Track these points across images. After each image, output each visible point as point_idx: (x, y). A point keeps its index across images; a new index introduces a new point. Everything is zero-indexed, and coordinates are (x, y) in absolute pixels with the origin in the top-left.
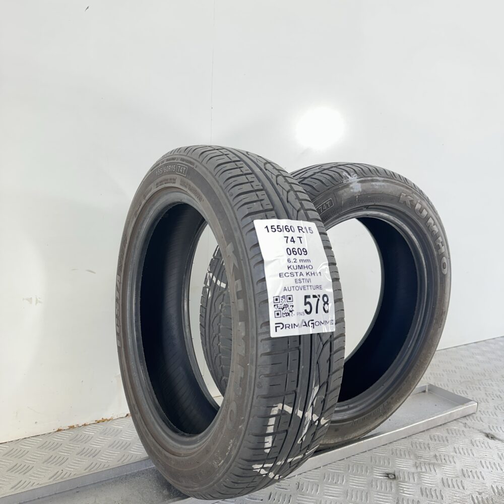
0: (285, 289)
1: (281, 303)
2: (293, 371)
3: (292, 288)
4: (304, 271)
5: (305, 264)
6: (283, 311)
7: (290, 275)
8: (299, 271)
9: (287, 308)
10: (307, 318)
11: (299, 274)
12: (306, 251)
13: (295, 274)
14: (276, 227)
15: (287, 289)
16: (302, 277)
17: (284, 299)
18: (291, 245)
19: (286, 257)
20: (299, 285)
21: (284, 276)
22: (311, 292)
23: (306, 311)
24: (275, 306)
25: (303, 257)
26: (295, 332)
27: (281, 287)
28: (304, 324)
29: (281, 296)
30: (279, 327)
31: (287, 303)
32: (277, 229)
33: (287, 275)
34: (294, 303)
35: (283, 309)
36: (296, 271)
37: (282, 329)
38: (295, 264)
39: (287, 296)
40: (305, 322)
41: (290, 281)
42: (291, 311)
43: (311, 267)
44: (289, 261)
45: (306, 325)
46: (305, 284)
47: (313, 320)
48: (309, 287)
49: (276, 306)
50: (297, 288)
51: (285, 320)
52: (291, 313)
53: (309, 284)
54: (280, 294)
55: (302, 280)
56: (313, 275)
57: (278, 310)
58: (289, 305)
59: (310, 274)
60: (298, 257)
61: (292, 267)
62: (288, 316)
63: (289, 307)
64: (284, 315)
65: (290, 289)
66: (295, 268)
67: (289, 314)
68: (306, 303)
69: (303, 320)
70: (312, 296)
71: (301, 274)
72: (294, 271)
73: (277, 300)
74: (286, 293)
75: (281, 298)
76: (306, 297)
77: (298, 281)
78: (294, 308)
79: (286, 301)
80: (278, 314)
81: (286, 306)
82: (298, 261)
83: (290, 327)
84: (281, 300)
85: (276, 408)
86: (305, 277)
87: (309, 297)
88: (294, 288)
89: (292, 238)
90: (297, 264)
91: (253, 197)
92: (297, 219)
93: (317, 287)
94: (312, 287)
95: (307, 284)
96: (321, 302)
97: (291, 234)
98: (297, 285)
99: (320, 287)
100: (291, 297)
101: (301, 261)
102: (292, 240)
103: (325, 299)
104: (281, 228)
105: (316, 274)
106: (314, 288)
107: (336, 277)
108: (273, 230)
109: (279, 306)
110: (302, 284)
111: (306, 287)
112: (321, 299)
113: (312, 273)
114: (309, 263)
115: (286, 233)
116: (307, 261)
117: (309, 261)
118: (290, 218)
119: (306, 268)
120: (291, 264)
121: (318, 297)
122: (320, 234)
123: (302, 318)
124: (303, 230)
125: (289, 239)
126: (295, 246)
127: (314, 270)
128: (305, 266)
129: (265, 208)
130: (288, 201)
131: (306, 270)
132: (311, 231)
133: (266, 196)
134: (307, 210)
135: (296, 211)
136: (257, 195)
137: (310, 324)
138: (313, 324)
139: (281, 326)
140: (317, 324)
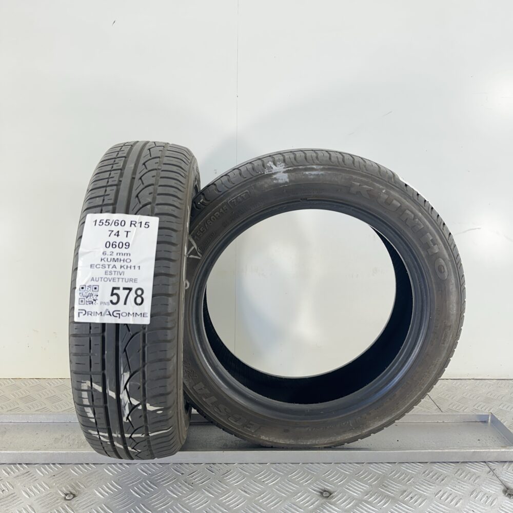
0: (93, 279)
1: (86, 292)
2: (96, 354)
3: (100, 279)
4: (118, 264)
5: (122, 257)
6: (87, 300)
7: (101, 266)
8: (112, 263)
9: (92, 297)
10: (112, 308)
11: (111, 267)
12: (129, 245)
13: (107, 266)
14: (104, 222)
15: (95, 279)
16: (114, 269)
17: (89, 289)
18: (113, 239)
19: (103, 249)
20: (108, 276)
21: (95, 267)
22: (122, 285)
23: (111, 301)
24: (80, 293)
25: (124, 250)
26: (97, 320)
27: (89, 276)
28: (108, 313)
29: (87, 285)
30: (82, 313)
31: (92, 292)
32: (104, 223)
33: (98, 266)
34: (99, 293)
35: (87, 297)
36: (109, 263)
37: (84, 315)
38: (109, 257)
39: (93, 286)
40: (109, 312)
41: (100, 273)
42: (94, 300)
43: (128, 261)
44: (104, 253)
45: (110, 314)
46: (116, 276)
47: (119, 311)
48: (121, 280)
50: (106, 280)
51: (88, 308)
52: (94, 302)
53: (122, 276)
54: (87, 283)
55: (113, 273)
56: (129, 268)
57: (82, 297)
58: (94, 294)
59: (125, 267)
60: (117, 250)
61: (106, 260)
62: (91, 305)
63: (94, 296)
64: (87, 303)
65: (97, 280)
66: (109, 260)
67: (92, 302)
68: (112, 294)
69: (107, 310)
70: (121, 289)
71: (114, 266)
72: (106, 263)
73: (82, 288)
74: (93, 283)
75: (87, 287)
76: (114, 288)
77: (109, 273)
78: (98, 298)
79: (91, 290)
80: (82, 301)
81: (90, 295)
82: (115, 254)
83: (93, 314)
84: (86, 289)
85: (85, 384)
86: (118, 269)
87: (118, 288)
88: (103, 279)
89: (118, 232)
90: (112, 257)
91: (101, 192)
92: (136, 214)
93: (131, 280)
94: (124, 280)
95: (119, 276)
96: (132, 295)
97: (119, 228)
98: (106, 276)
99: (135, 281)
100: (97, 287)
101: (118, 254)
102: (117, 234)
103: (139, 292)
104: (110, 222)
105: (133, 268)
106: (127, 281)
107: (163, 272)
108: (101, 224)
109: (84, 294)
110: (113, 276)
111: (117, 280)
112: (133, 291)
113: (129, 266)
114: (128, 257)
115: (113, 227)
116: (126, 255)
117: (128, 255)
118: (127, 212)
119: (122, 262)
120: (106, 256)
121: (130, 289)
122: (159, 228)
123: (106, 307)
124: (136, 225)
125: (113, 233)
126: (118, 240)
127: (132, 264)
128: (122, 259)
129: (105, 203)
130: (137, 196)
131: (122, 263)
132: (147, 226)
133: (114, 191)
134: (158, 204)
135: (141, 206)
136: (106, 190)
137: (115, 314)
138: (119, 314)
139: (84, 312)
140: (124, 314)
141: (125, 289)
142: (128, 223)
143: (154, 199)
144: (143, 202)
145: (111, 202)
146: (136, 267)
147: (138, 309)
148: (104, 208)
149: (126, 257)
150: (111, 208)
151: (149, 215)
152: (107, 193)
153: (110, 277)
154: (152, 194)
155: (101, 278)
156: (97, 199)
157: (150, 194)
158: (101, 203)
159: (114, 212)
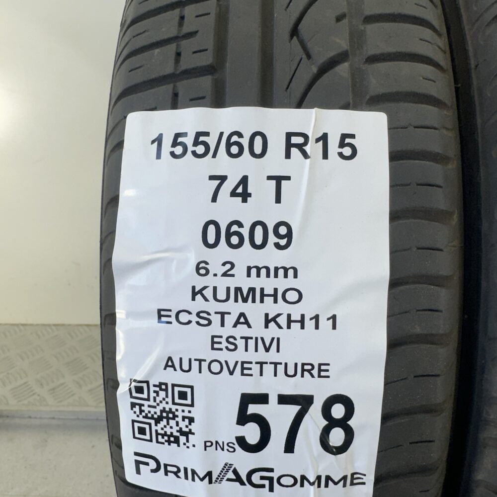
0: (169, 363)
1: (152, 403)
3: (195, 365)
4: (255, 311)
5: (268, 284)
6: (159, 428)
7: (194, 318)
8: (235, 308)
9: (172, 423)
11: (230, 320)
12: (289, 235)
13: (216, 319)
14: (189, 141)
15: (177, 364)
16: (242, 330)
17: (162, 394)
19: (196, 252)
20: (223, 356)
21: (173, 319)
22: (273, 385)
23: (241, 441)
24: (133, 404)
25: (271, 257)
27: (157, 355)
28: (231, 475)
29: (154, 381)
30: (147, 464)
31: (174, 408)
32: (190, 148)
33: (184, 317)
34: (195, 413)
35: (158, 421)
36: (223, 307)
37: (152, 471)
38: (223, 284)
39: (173, 386)
42: (186, 434)
43: (292, 296)
44: (202, 268)
45: (238, 479)
46: (252, 356)
48: (269, 369)
49: (137, 409)
50: (216, 367)
51: (166, 453)
52: (183, 439)
53: (272, 356)
54: (152, 372)
55: (241, 343)
56: (296, 326)
57: (141, 419)
58: (180, 414)
59: (282, 321)
60: (246, 256)
61: (208, 293)
62: (174, 445)
63: (179, 419)
64: (160, 439)
65: (186, 367)
66: (222, 295)
67: (177, 441)
68: (243, 418)
70: (273, 399)
71: (242, 320)
72: (213, 307)
73: (139, 390)
74: (172, 377)
75: (152, 389)
76: (247, 399)
77: (225, 344)
78: (193, 427)
79: (169, 400)
80: (142, 431)
81: (168, 415)
82: (240, 271)
83: (182, 474)
84: (152, 395)
86: (258, 329)
87: (262, 399)
88: (205, 365)
89: (244, 181)
90: (233, 283)
91: (167, 25)
92: (299, 105)
93: (306, 369)
94: (281, 368)
95: (262, 356)
96: (314, 421)
97: (246, 165)
98: (216, 355)
99: (322, 371)
100: (189, 390)
101: (254, 272)
102: (240, 190)
103: (338, 411)
104: (212, 141)
105: (310, 324)
106: (291, 371)
107: (418, 330)
108: (178, 150)
109: (146, 409)
110: (240, 355)
111: (256, 368)
112: (316, 409)
113: (296, 317)
114: (291, 282)
115: (223, 164)
116: (281, 272)
117: (291, 273)
118: (266, 100)
119: (269, 300)
120: (209, 281)
121: (305, 402)
122: (394, 157)
123: (224, 457)
124: (308, 148)
125: (228, 186)
126: (247, 213)
127: (306, 308)
128: (269, 291)
129: (184, 66)
130: (295, 32)
131: (270, 307)
132: (347, 151)
133: (211, 20)
134: (373, 59)
135: (315, 70)
136: (182, 18)
137: (256, 478)
138: (271, 479)
139: (153, 465)
140: (288, 481)
141: (284, 400)
142: (277, 145)
143: (357, 38)
144: (322, 55)
145: (206, 59)
146: (323, 321)
147: (334, 466)
148: (183, 86)
149: (282, 284)
150: (206, 82)
151: (346, 107)
152: (186, 29)
153: (232, 358)
154: (345, 21)
155: (200, 361)
156: (157, 51)
157: (339, 19)
158: (169, 69)
159: (219, 101)
